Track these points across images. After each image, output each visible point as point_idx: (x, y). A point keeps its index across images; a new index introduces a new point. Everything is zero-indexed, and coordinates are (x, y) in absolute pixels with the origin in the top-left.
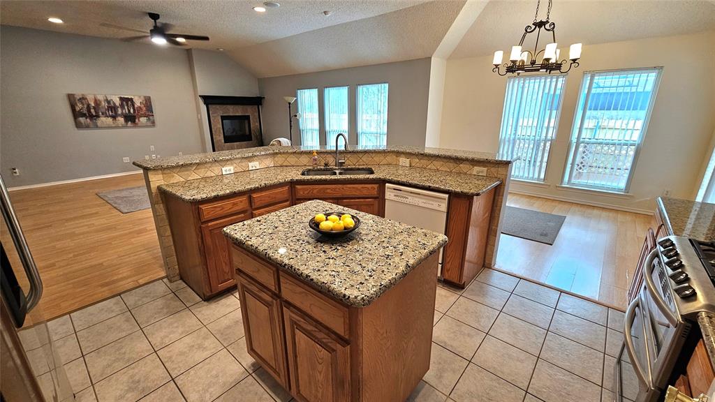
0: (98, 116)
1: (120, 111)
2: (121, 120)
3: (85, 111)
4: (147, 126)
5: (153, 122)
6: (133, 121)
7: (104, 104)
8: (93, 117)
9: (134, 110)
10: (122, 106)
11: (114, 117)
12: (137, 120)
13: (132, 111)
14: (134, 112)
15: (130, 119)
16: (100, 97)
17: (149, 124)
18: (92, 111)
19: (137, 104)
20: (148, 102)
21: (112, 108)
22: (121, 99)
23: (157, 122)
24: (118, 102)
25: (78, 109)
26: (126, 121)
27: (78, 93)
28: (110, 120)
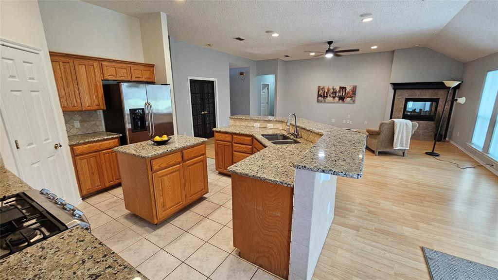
0: (327, 97)
1: (337, 94)
2: (337, 99)
3: (322, 94)
4: (350, 103)
5: (354, 101)
6: (343, 100)
7: (331, 91)
8: (324, 97)
9: (345, 93)
10: (340, 91)
11: (334, 97)
12: (345, 100)
13: (344, 94)
14: (345, 95)
15: (342, 98)
16: (331, 87)
17: (351, 102)
18: (325, 94)
19: (348, 90)
20: (354, 90)
21: (335, 93)
22: (340, 88)
23: (356, 102)
24: (338, 89)
25: (320, 93)
26: (339, 100)
27: (322, 86)
28: (332, 98)
